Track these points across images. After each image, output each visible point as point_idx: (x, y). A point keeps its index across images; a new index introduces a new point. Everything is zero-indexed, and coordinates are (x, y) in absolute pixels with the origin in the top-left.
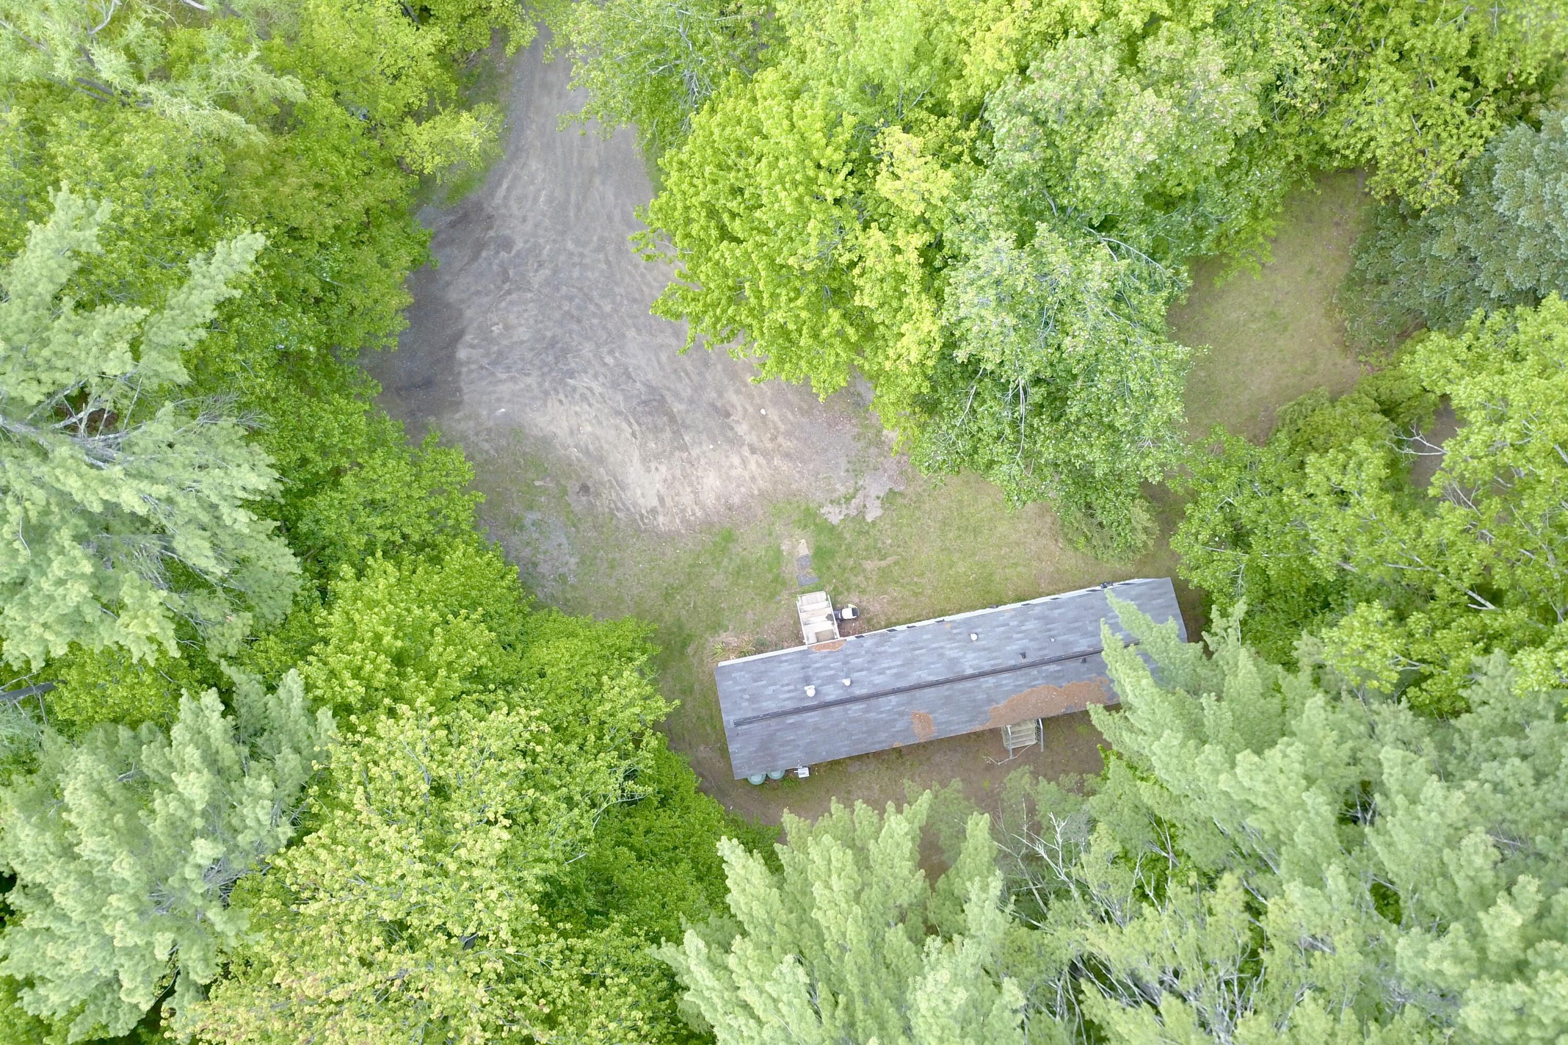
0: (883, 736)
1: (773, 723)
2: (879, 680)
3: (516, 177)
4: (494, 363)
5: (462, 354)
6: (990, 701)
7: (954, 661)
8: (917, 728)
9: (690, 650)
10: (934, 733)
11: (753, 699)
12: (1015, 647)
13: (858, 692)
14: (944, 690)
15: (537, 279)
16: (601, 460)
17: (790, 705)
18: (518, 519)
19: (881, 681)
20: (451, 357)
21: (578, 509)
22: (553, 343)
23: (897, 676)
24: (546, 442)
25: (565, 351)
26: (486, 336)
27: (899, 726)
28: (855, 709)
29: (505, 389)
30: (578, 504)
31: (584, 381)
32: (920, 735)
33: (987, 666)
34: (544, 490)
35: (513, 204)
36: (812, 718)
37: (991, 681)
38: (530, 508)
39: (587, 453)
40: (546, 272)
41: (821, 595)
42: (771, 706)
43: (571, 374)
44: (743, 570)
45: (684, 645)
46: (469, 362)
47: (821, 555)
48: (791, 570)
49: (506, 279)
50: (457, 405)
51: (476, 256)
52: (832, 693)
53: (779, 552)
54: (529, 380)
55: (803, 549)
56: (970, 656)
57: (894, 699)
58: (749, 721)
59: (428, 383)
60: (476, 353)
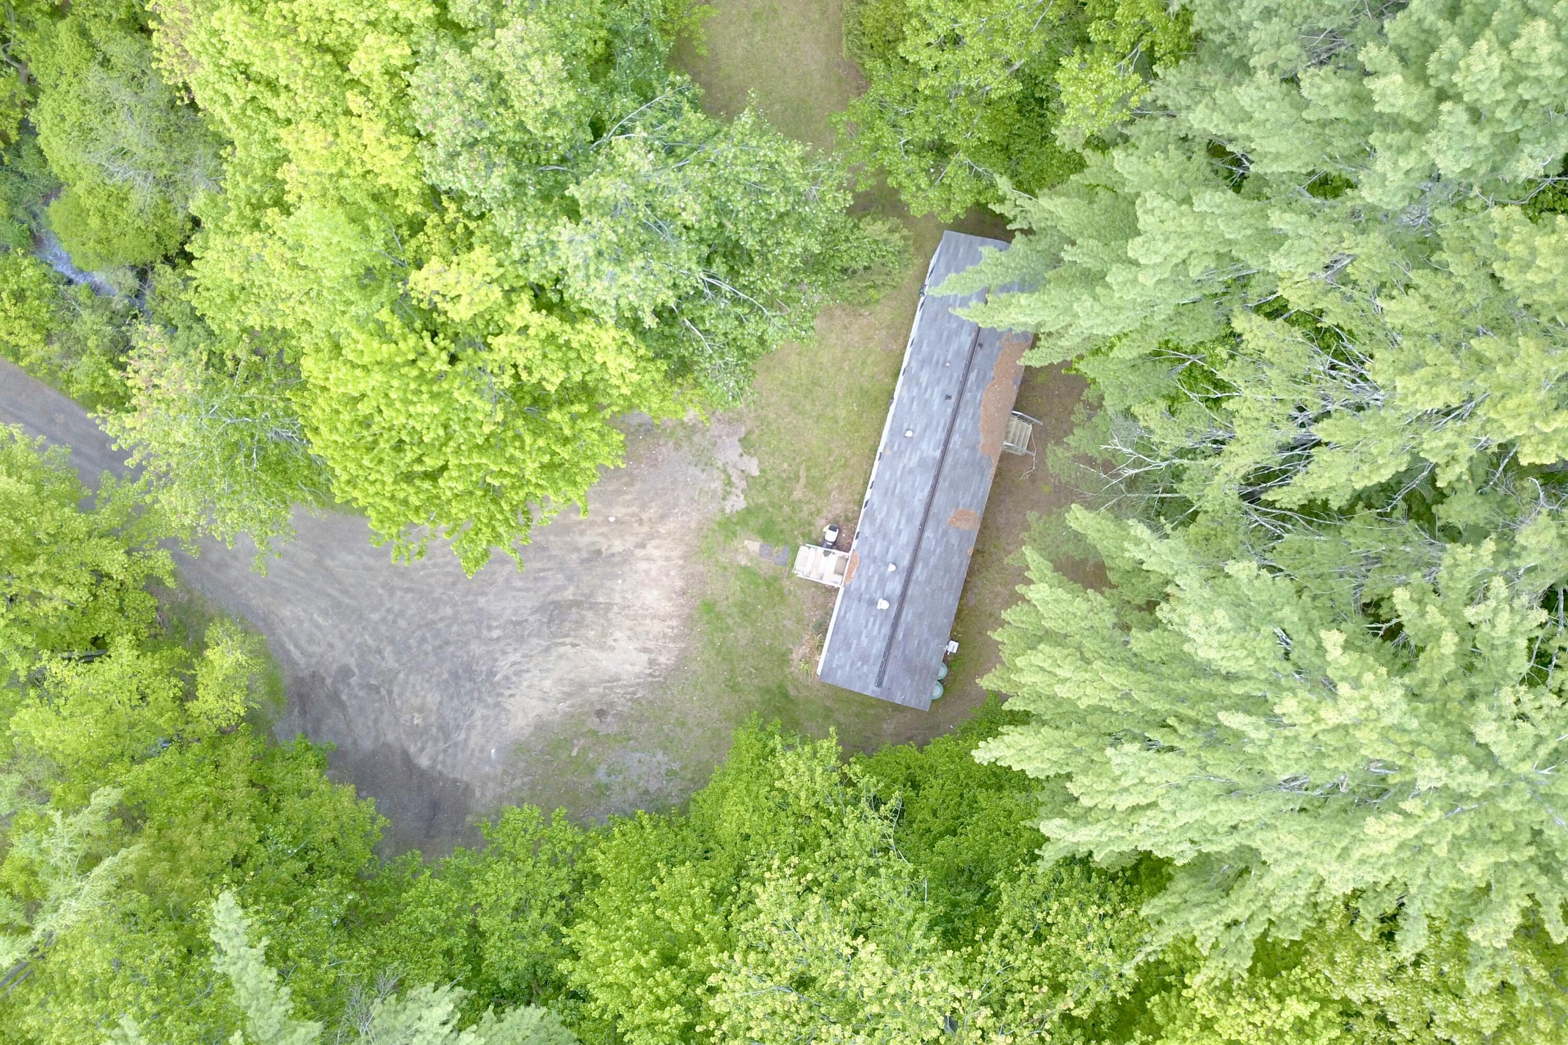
0: (956, 560)
1: (896, 652)
2: (904, 538)
3: (290, 634)
4: (447, 738)
5: (424, 762)
6: (973, 449)
7: (922, 462)
8: (965, 526)
9: (792, 693)
10: (977, 513)
11: (865, 659)
12: (937, 400)
13: (905, 562)
14: (943, 485)
15: (390, 660)
16: (583, 686)
17: (886, 630)
18: (598, 786)
19: (906, 537)
20: (422, 773)
21: (615, 729)
22: (455, 676)
23: (909, 520)
24: (541, 727)
25: (469, 670)
26: (420, 733)
27: (954, 541)
28: (920, 573)
29: (475, 740)
30: (611, 726)
31: (504, 666)
32: (972, 527)
33: (941, 435)
34: (583, 750)
35: (312, 649)
36: (908, 615)
37: (956, 438)
38: (593, 771)
39: (568, 695)
40: (388, 651)
41: (803, 551)
42: (879, 647)
43: (491, 673)
44: (745, 610)
45: (786, 696)
46: (434, 760)
47: (766, 533)
48: (767, 567)
49: (376, 689)
50: (467, 789)
51: (342, 706)
52: (895, 586)
53: (745, 569)
54: (478, 714)
55: (754, 546)
56: (924, 445)
57: (928, 534)
58: (882, 673)
59: (435, 806)
60: (430, 748)
